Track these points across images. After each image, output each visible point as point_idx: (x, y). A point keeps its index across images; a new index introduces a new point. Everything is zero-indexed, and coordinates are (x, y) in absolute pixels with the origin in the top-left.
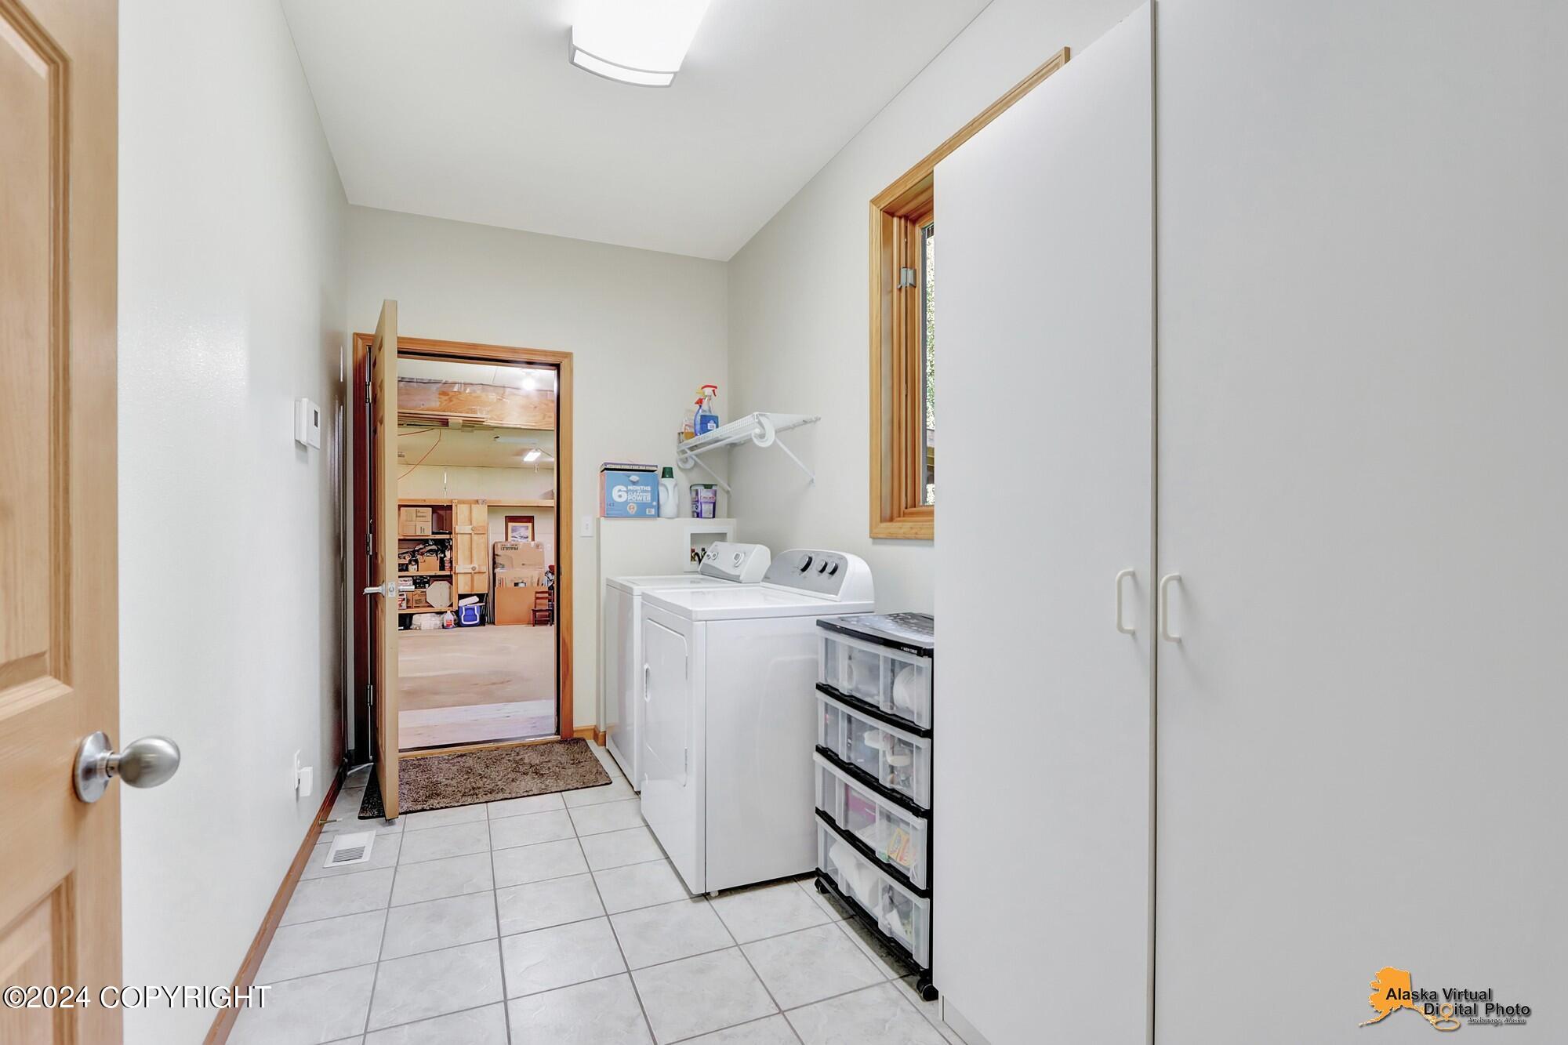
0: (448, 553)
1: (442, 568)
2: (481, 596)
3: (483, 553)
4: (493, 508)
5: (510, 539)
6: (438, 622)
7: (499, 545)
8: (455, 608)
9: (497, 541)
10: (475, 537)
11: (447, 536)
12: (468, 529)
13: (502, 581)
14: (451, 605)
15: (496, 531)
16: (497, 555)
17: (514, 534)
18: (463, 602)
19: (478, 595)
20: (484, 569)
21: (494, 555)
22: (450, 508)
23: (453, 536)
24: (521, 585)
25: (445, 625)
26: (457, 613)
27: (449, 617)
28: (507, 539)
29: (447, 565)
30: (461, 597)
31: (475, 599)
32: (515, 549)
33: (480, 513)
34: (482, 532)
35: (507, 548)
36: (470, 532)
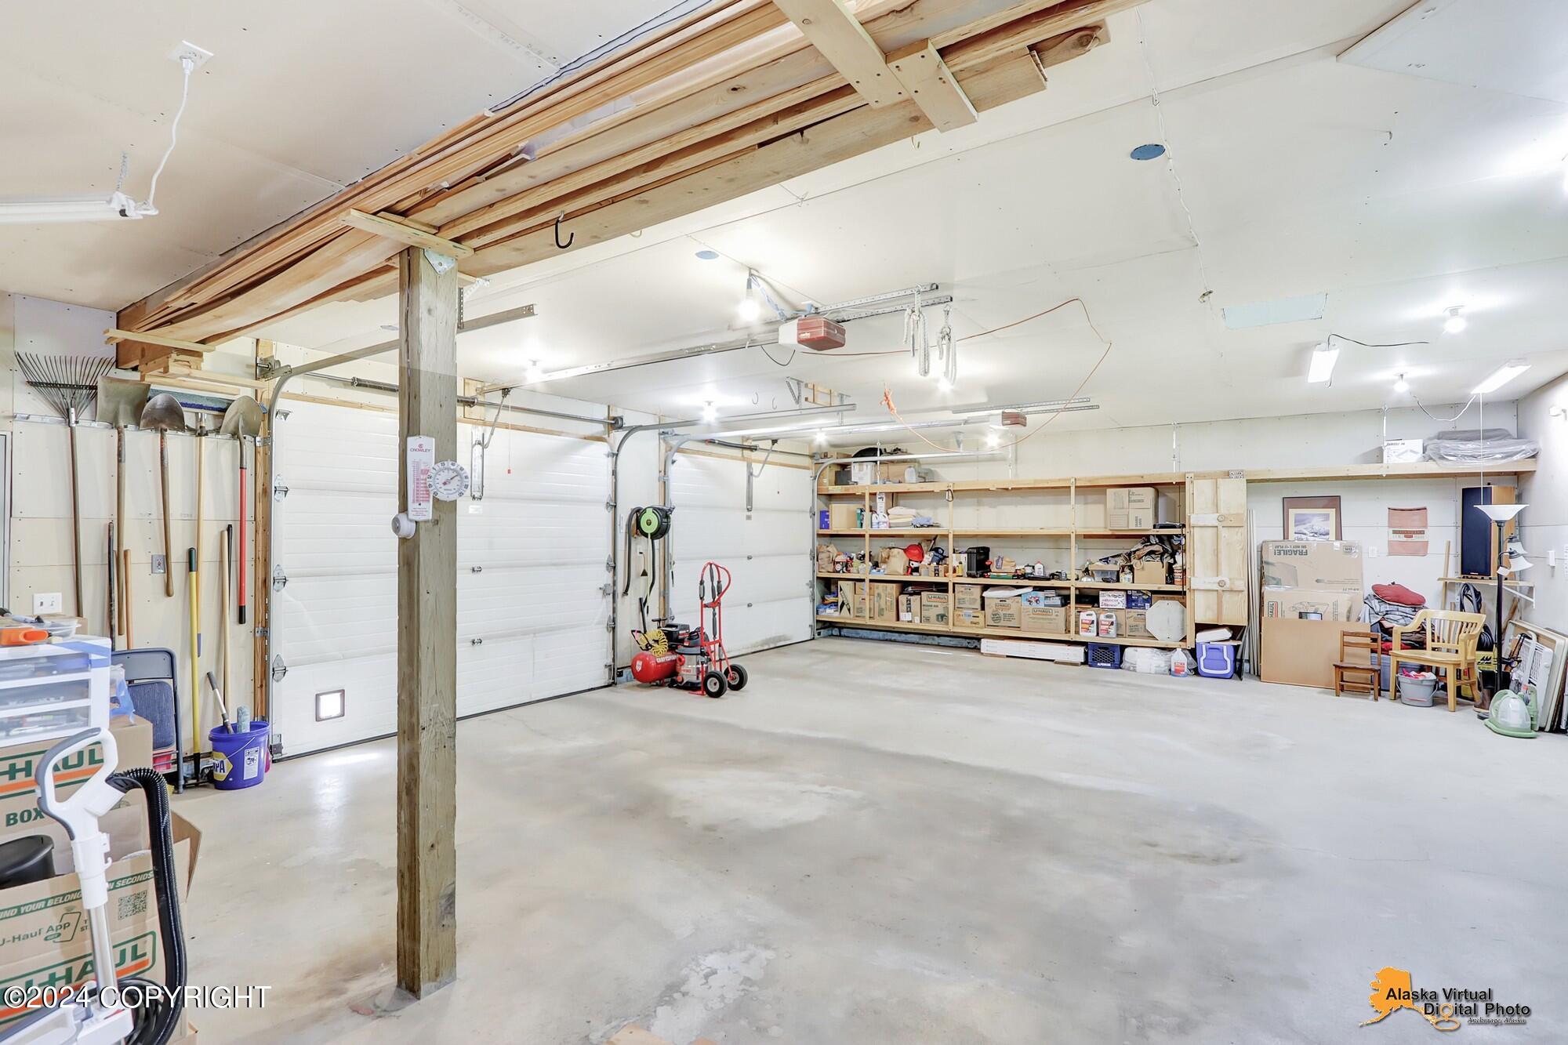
0: (1178, 557)
1: (1170, 579)
2: (1237, 631)
3: (1239, 561)
4: (1257, 485)
5: (1292, 536)
6: (1163, 665)
7: (1271, 548)
8: (1190, 645)
9: (1266, 539)
10: (1224, 533)
11: (1177, 531)
12: (1211, 519)
13: (1274, 606)
14: (1184, 639)
15: (1267, 522)
16: (1267, 563)
17: (1301, 528)
18: (1204, 637)
19: (1231, 628)
20: (1241, 585)
21: (1262, 564)
22: (1181, 485)
23: (1186, 531)
24: (1314, 617)
25: (1173, 669)
26: (1193, 652)
27: (1180, 658)
28: (1286, 536)
29: (1178, 575)
30: (1200, 628)
31: (1226, 634)
32: (1301, 553)
33: (1234, 494)
34: (1226, 522)
35: (1286, 553)
36: (1216, 523)
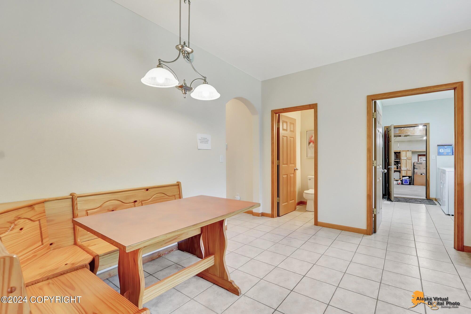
0: (399, 165)
1: (397, 168)
2: (409, 177)
3: (410, 165)
4: (413, 152)
5: (419, 161)
6: (396, 183)
7: (416, 163)
8: (401, 179)
9: (415, 161)
10: (408, 161)
11: (399, 160)
13: (416, 173)
14: (400, 179)
15: (415, 159)
16: (415, 166)
17: (421, 160)
18: (404, 178)
19: (408, 176)
20: (411, 169)
21: (414, 165)
22: (400, 153)
23: (401, 160)
24: (423, 174)
25: (398, 184)
26: (402, 181)
27: (400, 182)
28: (418, 161)
29: (399, 168)
30: (403, 177)
31: (408, 177)
32: (421, 164)
33: (409, 154)
34: (410, 159)
35: (418, 164)
36: (406, 159)
